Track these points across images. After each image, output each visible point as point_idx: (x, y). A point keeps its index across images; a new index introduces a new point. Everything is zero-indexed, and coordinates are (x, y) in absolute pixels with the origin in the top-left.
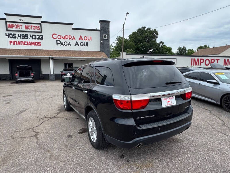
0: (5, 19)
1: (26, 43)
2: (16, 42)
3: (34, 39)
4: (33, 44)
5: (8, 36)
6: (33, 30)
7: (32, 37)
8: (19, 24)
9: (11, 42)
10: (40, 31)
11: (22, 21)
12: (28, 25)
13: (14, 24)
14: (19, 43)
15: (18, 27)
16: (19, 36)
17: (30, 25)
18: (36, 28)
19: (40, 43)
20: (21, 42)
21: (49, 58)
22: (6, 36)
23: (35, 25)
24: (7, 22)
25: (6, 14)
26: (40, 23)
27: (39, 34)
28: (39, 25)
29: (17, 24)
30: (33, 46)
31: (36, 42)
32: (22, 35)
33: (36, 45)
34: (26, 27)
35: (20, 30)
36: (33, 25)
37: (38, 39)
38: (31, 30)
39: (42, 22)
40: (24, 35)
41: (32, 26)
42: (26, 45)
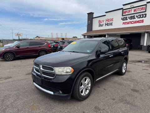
0: (122, 9)
1: (133, 22)
2: (127, 22)
3: (139, 18)
4: (138, 22)
5: (123, 19)
6: (139, 11)
7: (138, 17)
8: (130, 9)
9: (123, 23)
10: (145, 10)
11: (133, 7)
12: (136, 8)
13: (127, 10)
14: (128, 23)
15: (129, 11)
16: (129, 18)
17: (137, 8)
18: (142, 9)
19: (143, 20)
20: (130, 22)
21: (145, 32)
22: (122, 19)
23: (141, 7)
24: (123, 10)
25: (124, 5)
26: (146, 4)
27: (144, 13)
28: (145, 6)
29: (129, 10)
30: (137, 23)
31: (140, 21)
32: (131, 16)
33: (140, 23)
34: (135, 11)
35: (131, 13)
36: (140, 7)
37: (142, 17)
38: (138, 12)
39: (148, 3)
40: (132, 16)
41: (138, 9)
42: (132, 23)
